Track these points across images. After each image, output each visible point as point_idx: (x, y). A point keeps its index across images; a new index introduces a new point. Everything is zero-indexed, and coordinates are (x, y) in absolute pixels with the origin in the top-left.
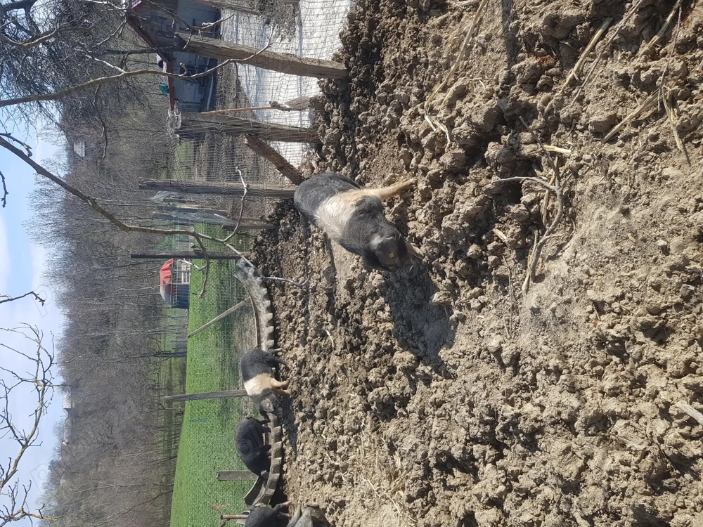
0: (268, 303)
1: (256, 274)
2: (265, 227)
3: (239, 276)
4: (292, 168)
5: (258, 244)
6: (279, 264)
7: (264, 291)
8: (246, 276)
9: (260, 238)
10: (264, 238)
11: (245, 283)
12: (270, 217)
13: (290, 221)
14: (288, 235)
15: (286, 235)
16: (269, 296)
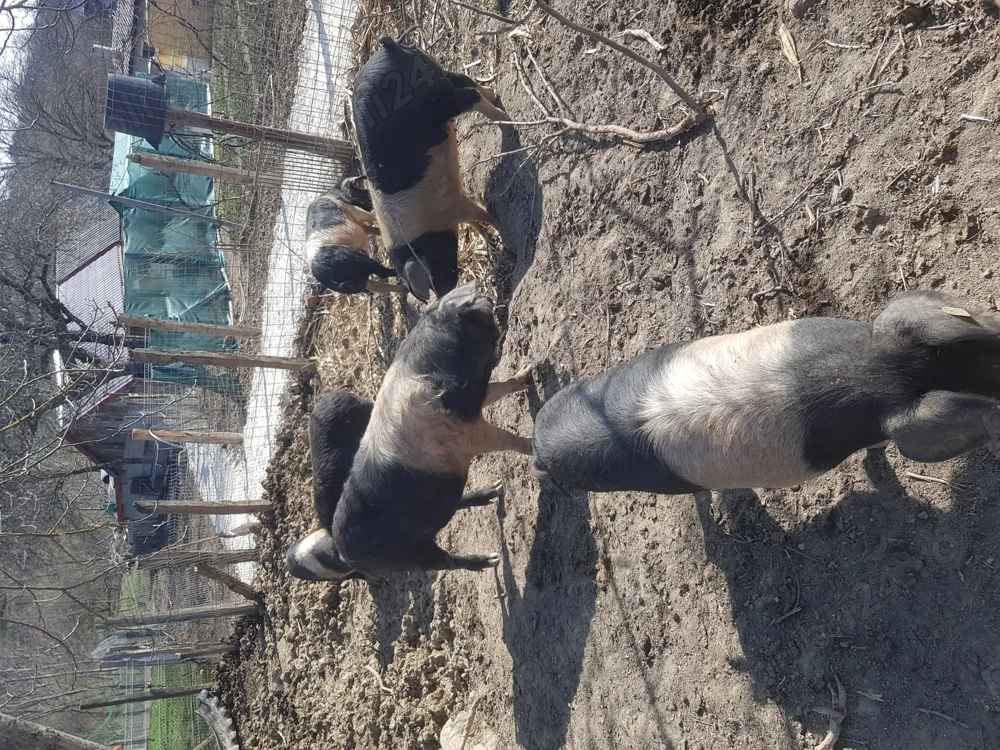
0: (233, 734)
1: (219, 705)
2: (225, 650)
3: (200, 711)
4: (243, 585)
5: (221, 670)
6: (243, 686)
7: (229, 721)
8: (209, 710)
9: (222, 663)
10: (227, 662)
11: (208, 718)
12: (231, 638)
13: (250, 637)
14: (250, 651)
15: (247, 653)
16: (235, 727)
